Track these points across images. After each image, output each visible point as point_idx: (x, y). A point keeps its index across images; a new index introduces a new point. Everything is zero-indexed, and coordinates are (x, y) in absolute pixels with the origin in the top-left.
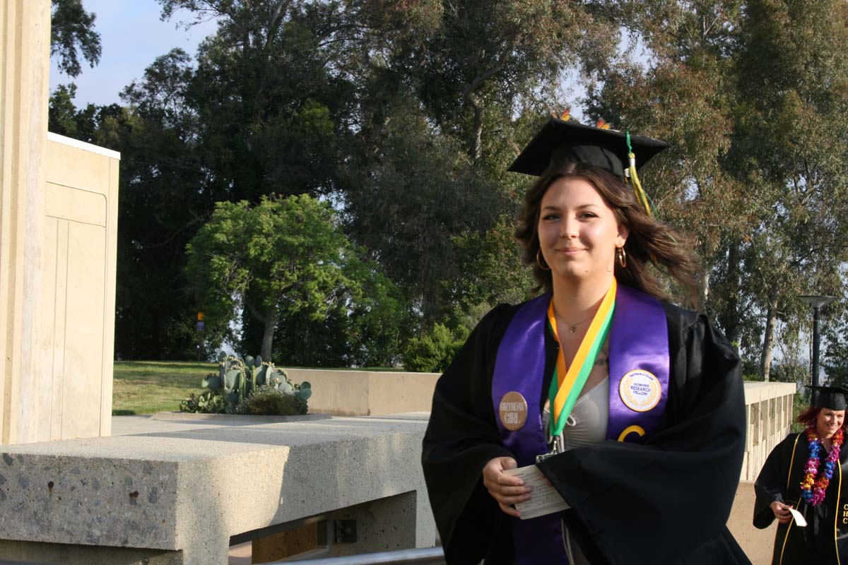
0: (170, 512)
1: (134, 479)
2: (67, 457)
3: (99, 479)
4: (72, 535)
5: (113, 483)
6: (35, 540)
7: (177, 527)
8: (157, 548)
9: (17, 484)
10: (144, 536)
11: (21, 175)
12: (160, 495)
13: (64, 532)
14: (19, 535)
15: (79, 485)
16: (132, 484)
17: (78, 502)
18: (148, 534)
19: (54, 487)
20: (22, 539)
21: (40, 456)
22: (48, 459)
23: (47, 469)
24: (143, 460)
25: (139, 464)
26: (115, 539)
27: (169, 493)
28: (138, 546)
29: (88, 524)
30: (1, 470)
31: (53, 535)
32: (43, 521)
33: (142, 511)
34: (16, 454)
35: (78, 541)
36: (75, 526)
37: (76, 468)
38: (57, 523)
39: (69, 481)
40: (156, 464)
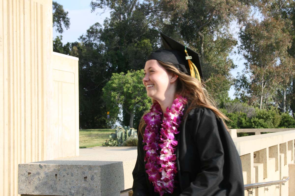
0: (98, 183)
1: (85, 172)
2: (62, 165)
3: (73, 173)
5: (78, 174)
6: (51, 195)
9: (44, 175)
11: (44, 67)
12: (95, 177)
13: (61, 192)
14: (45, 193)
15: (66, 175)
16: (85, 174)
17: (66, 181)
19: (57, 176)
20: (47, 195)
21: (52, 165)
22: (55, 166)
23: (55, 169)
24: (88, 165)
25: (87, 167)
26: (79, 194)
27: (98, 177)
29: (70, 189)
30: (39, 170)
31: (58, 193)
32: (54, 188)
33: (89, 184)
34: (44, 165)
35: (66, 195)
36: (65, 190)
37: (65, 169)
38: (59, 189)
39: (62, 174)
40: (93, 166)
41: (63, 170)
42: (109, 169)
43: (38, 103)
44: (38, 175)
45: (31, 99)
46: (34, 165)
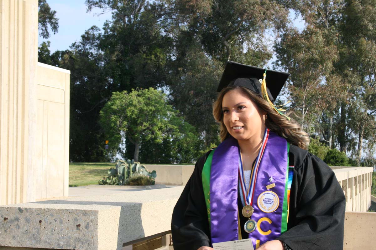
0: (95, 233)
1: (78, 218)
2: (48, 209)
3: (62, 219)
5: (69, 221)
6: (34, 247)
7: (98, 240)
9: (25, 221)
10: (83, 244)
11: (26, 81)
12: (91, 225)
13: (47, 244)
14: (26, 245)
15: (53, 222)
16: (77, 221)
17: (53, 229)
18: (85, 244)
19: (42, 223)
20: (28, 247)
21: (35, 208)
22: (39, 210)
23: (39, 214)
24: (83, 209)
25: (80, 212)
26: (70, 246)
27: (95, 225)
28: (81, 249)
29: (58, 239)
30: (18, 215)
31: (42, 245)
32: (37, 238)
33: (82, 233)
34: (24, 208)
35: (53, 247)
36: (52, 240)
37: (52, 214)
38: (44, 239)
39: (49, 220)
40: (88, 211)
41: (50, 215)
42: (109, 215)
43: (17, 128)
44: (17, 221)
45: (8, 122)
46: (12, 208)
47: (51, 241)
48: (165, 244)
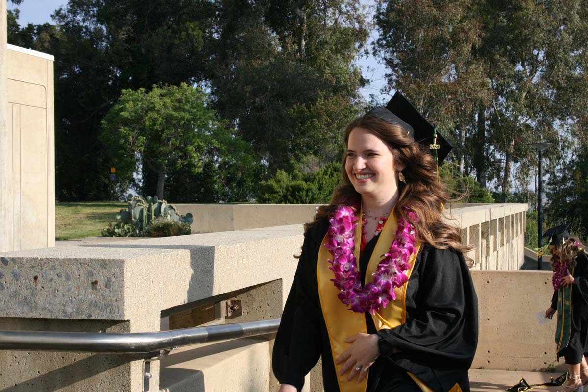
0: (120, 294)
1: (94, 272)
2: (48, 259)
3: (69, 273)
4: (52, 312)
5: (79, 276)
6: (26, 317)
7: (126, 304)
8: (112, 319)
9: (11, 278)
12: (113, 282)
13: (46, 311)
14: (15, 314)
15: (56, 277)
16: (92, 275)
17: (55, 289)
18: (105, 312)
19: (38, 280)
20: (17, 316)
21: (27, 258)
22: (33, 260)
23: (33, 267)
24: (100, 259)
25: (97, 262)
26: (82, 314)
27: (119, 281)
28: (99, 318)
29: (63, 304)
30: (0, 269)
31: (39, 313)
32: (31, 303)
33: (100, 295)
34: (10, 258)
35: (57, 316)
36: (54, 306)
37: (53, 266)
38: (41, 304)
39: (49, 275)
40: (110, 261)
41: (49, 269)
42: (141, 267)
47: (52, 307)
48: (219, 316)
